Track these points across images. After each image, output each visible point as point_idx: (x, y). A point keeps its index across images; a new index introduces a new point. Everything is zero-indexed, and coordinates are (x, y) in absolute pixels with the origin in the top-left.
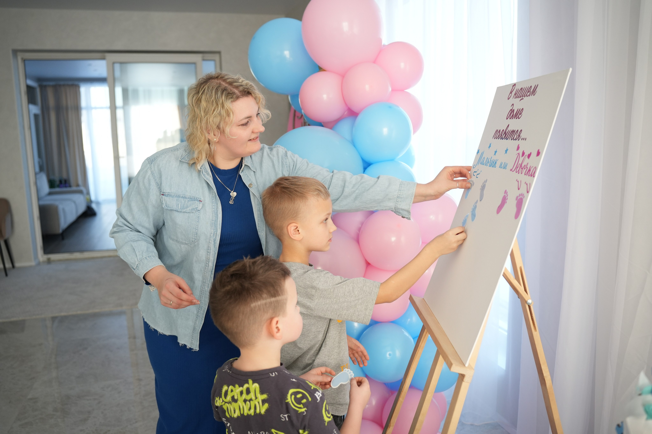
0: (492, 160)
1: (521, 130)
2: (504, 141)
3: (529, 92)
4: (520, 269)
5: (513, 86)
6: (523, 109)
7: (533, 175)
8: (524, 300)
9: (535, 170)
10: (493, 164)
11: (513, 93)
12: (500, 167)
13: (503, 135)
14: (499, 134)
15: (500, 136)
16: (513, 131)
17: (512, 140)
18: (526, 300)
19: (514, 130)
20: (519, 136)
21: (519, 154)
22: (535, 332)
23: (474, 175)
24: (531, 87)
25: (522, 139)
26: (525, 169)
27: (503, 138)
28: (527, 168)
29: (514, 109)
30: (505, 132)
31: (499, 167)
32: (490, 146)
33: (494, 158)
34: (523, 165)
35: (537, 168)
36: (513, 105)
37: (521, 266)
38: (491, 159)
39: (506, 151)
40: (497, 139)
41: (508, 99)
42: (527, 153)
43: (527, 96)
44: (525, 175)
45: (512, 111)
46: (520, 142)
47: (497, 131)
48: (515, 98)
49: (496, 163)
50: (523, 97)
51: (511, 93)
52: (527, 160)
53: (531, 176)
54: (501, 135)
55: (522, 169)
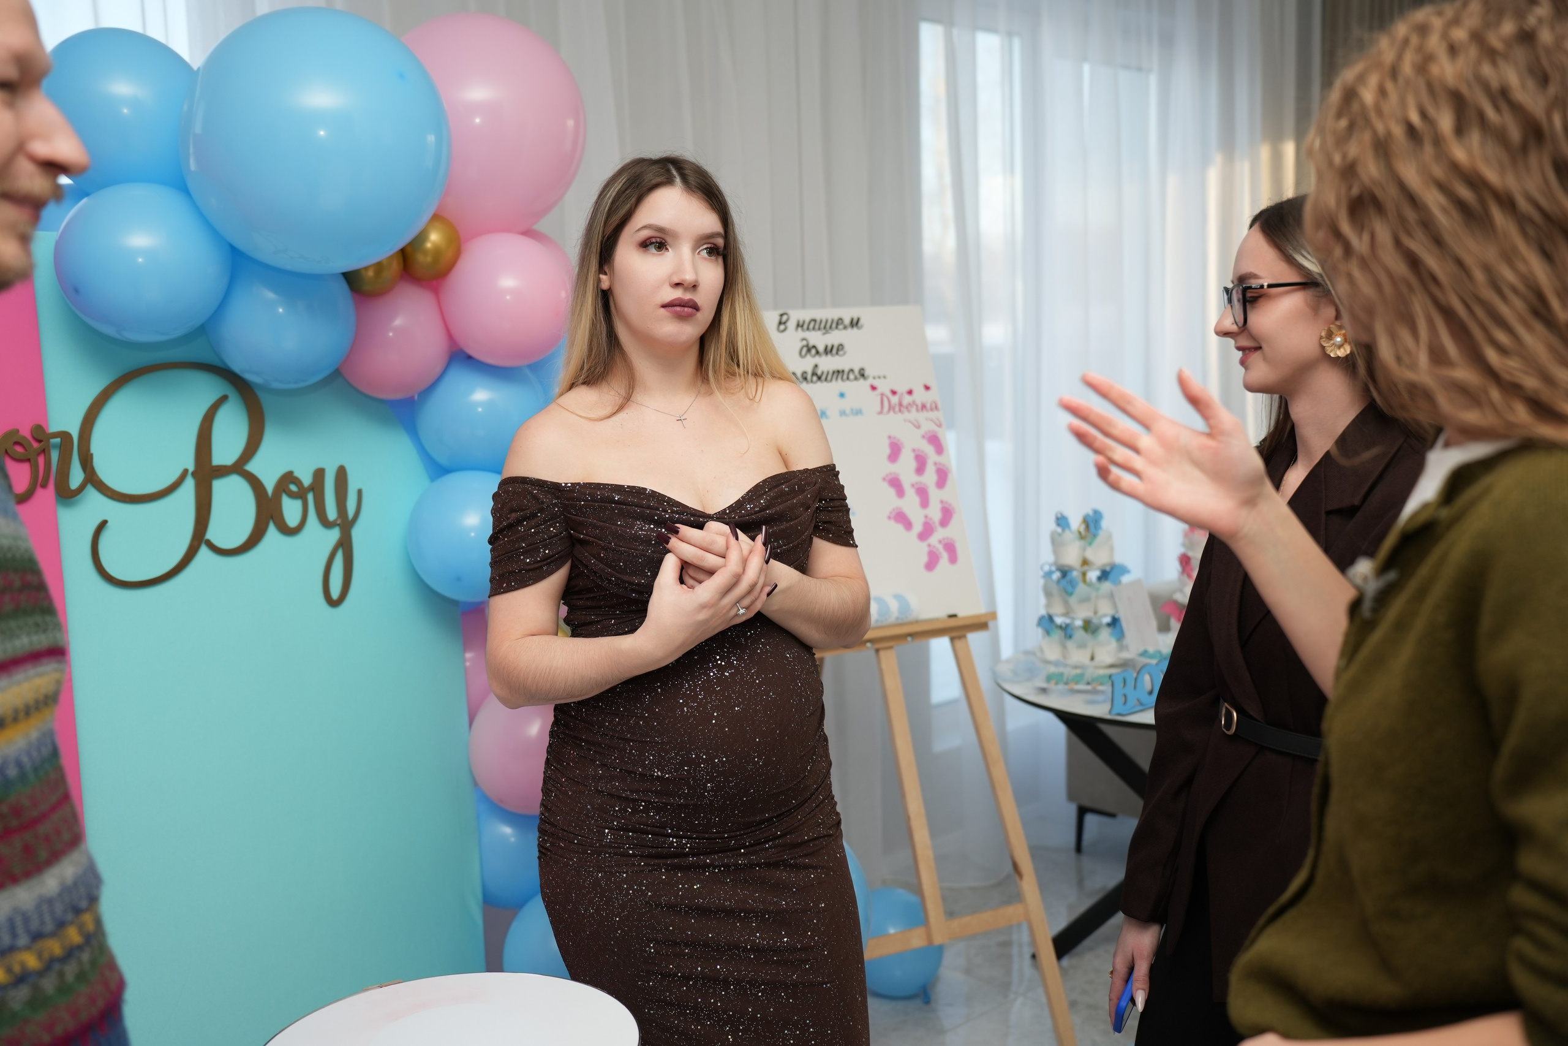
2: (822, 384)
5: (781, 315)
9: (934, 403)
11: (791, 324)
13: (812, 377)
19: (838, 370)
20: (863, 375)
21: (882, 393)
24: (841, 318)
26: (911, 406)
28: (917, 404)
30: (814, 374)
34: (905, 403)
39: (842, 395)
42: (902, 389)
44: (918, 412)
45: (809, 347)
46: (870, 381)
51: (782, 324)
52: (907, 399)
55: (905, 408)
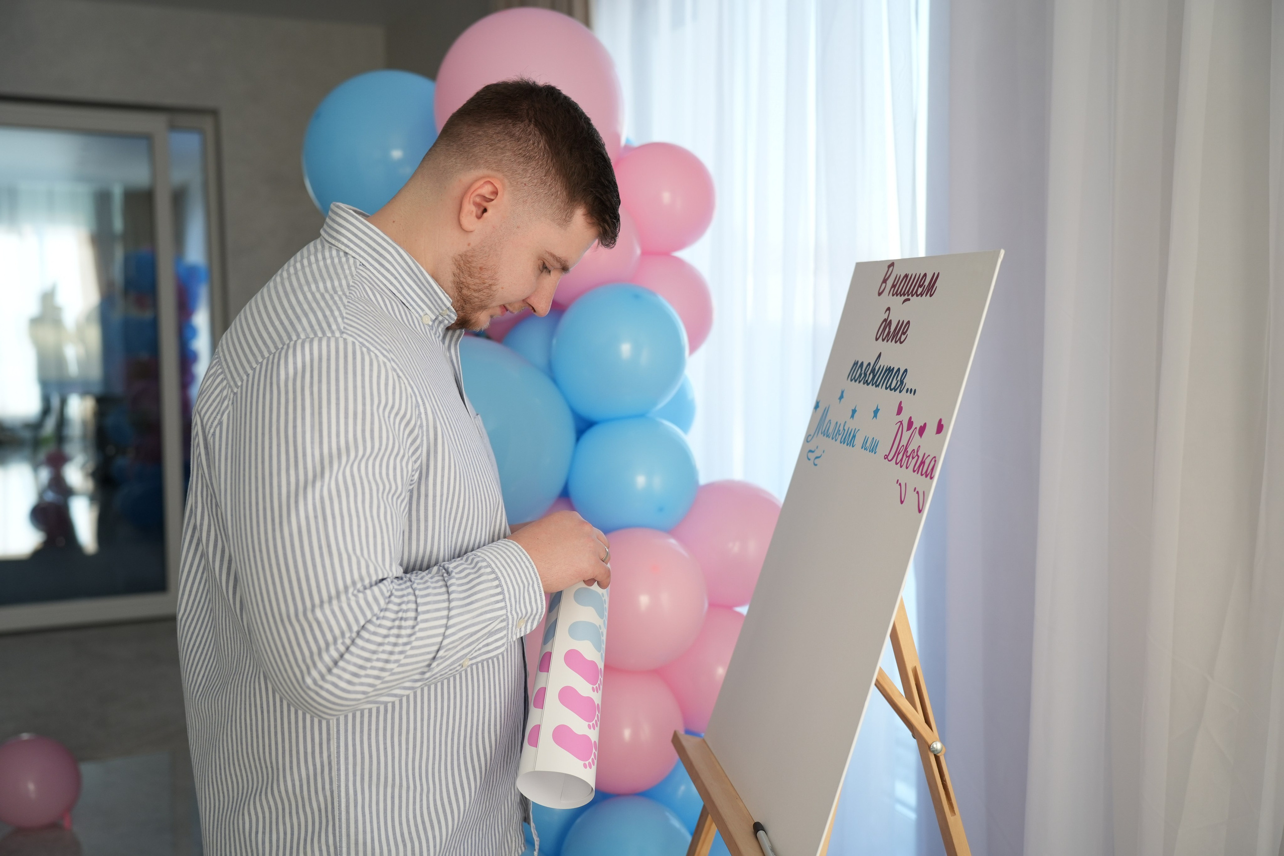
0: (846, 429)
1: (906, 371)
2: (871, 388)
3: (921, 288)
4: (913, 672)
5: (889, 267)
6: (908, 322)
7: (930, 475)
8: (926, 742)
9: (933, 463)
10: (849, 439)
11: (890, 282)
12: (864, 447)
13: (870, 374)
14: (861, 370)
15: (863, 375)
16: (890, 370)
17: (886, 388)
18: (930, 742)
19: (890, 367)
20: (902, 382)
21: (901, 422)
22: (952, 816)
23: (809, 459)
24: (925, 275)
25: (907, 391)
26: (913, 458)
27: (869, 382)
28: (918, 457)
29: (891, 320)
30: (873, 371)
31: (862, 448)
32: (841, 397)
33: (851, 425)
34: (910, 450)
35: (937, 459)
36: (889, 309)
37: (915, 665)
38: (844, 426)
39: (876, 412)
40: (855, 381)
41: (880, 294)
42: (917, 424)
43: (917, 296)
44: (914, 471)
45: (887, 323)
46: (904, 396)
47: (856, 363)
48: (893, 295)
49: (854, 436)
50: (908, 296)
51: (885, 281)
52: (917, 441)
53: (926, 476)
54: (865, 375)
55: (907, 458)
